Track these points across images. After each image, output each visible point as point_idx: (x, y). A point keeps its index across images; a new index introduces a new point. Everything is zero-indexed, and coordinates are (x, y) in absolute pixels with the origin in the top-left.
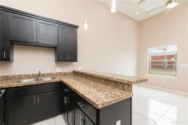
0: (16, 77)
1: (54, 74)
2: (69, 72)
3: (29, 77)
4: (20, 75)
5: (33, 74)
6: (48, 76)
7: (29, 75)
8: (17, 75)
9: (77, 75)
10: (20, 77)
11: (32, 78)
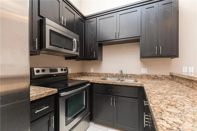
0: (104, 74)
1: (139, 76)
2: (162, 76)
3: (113, 76)
4: (106, 74)
5: (117, 74)
6: (131, 77)
7: (113, 74)
8: (105, 74)
9: (178, 82)
10: (107, 75)
11: (115, 77)
